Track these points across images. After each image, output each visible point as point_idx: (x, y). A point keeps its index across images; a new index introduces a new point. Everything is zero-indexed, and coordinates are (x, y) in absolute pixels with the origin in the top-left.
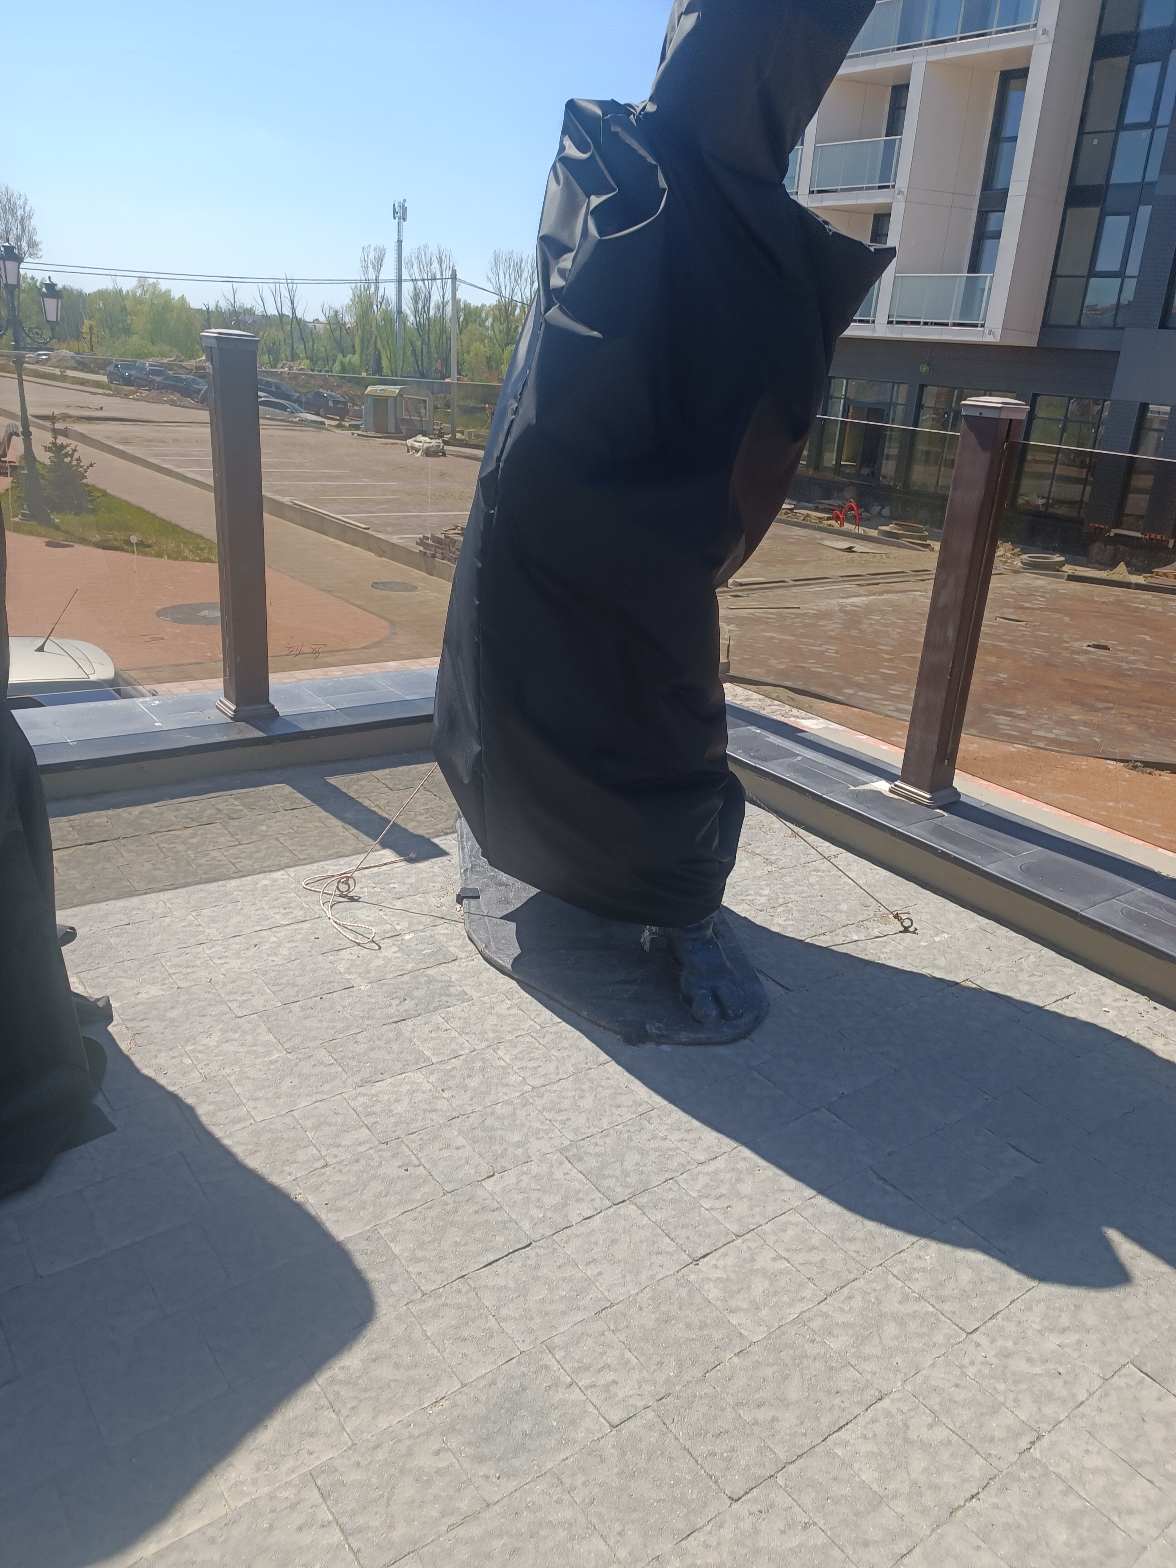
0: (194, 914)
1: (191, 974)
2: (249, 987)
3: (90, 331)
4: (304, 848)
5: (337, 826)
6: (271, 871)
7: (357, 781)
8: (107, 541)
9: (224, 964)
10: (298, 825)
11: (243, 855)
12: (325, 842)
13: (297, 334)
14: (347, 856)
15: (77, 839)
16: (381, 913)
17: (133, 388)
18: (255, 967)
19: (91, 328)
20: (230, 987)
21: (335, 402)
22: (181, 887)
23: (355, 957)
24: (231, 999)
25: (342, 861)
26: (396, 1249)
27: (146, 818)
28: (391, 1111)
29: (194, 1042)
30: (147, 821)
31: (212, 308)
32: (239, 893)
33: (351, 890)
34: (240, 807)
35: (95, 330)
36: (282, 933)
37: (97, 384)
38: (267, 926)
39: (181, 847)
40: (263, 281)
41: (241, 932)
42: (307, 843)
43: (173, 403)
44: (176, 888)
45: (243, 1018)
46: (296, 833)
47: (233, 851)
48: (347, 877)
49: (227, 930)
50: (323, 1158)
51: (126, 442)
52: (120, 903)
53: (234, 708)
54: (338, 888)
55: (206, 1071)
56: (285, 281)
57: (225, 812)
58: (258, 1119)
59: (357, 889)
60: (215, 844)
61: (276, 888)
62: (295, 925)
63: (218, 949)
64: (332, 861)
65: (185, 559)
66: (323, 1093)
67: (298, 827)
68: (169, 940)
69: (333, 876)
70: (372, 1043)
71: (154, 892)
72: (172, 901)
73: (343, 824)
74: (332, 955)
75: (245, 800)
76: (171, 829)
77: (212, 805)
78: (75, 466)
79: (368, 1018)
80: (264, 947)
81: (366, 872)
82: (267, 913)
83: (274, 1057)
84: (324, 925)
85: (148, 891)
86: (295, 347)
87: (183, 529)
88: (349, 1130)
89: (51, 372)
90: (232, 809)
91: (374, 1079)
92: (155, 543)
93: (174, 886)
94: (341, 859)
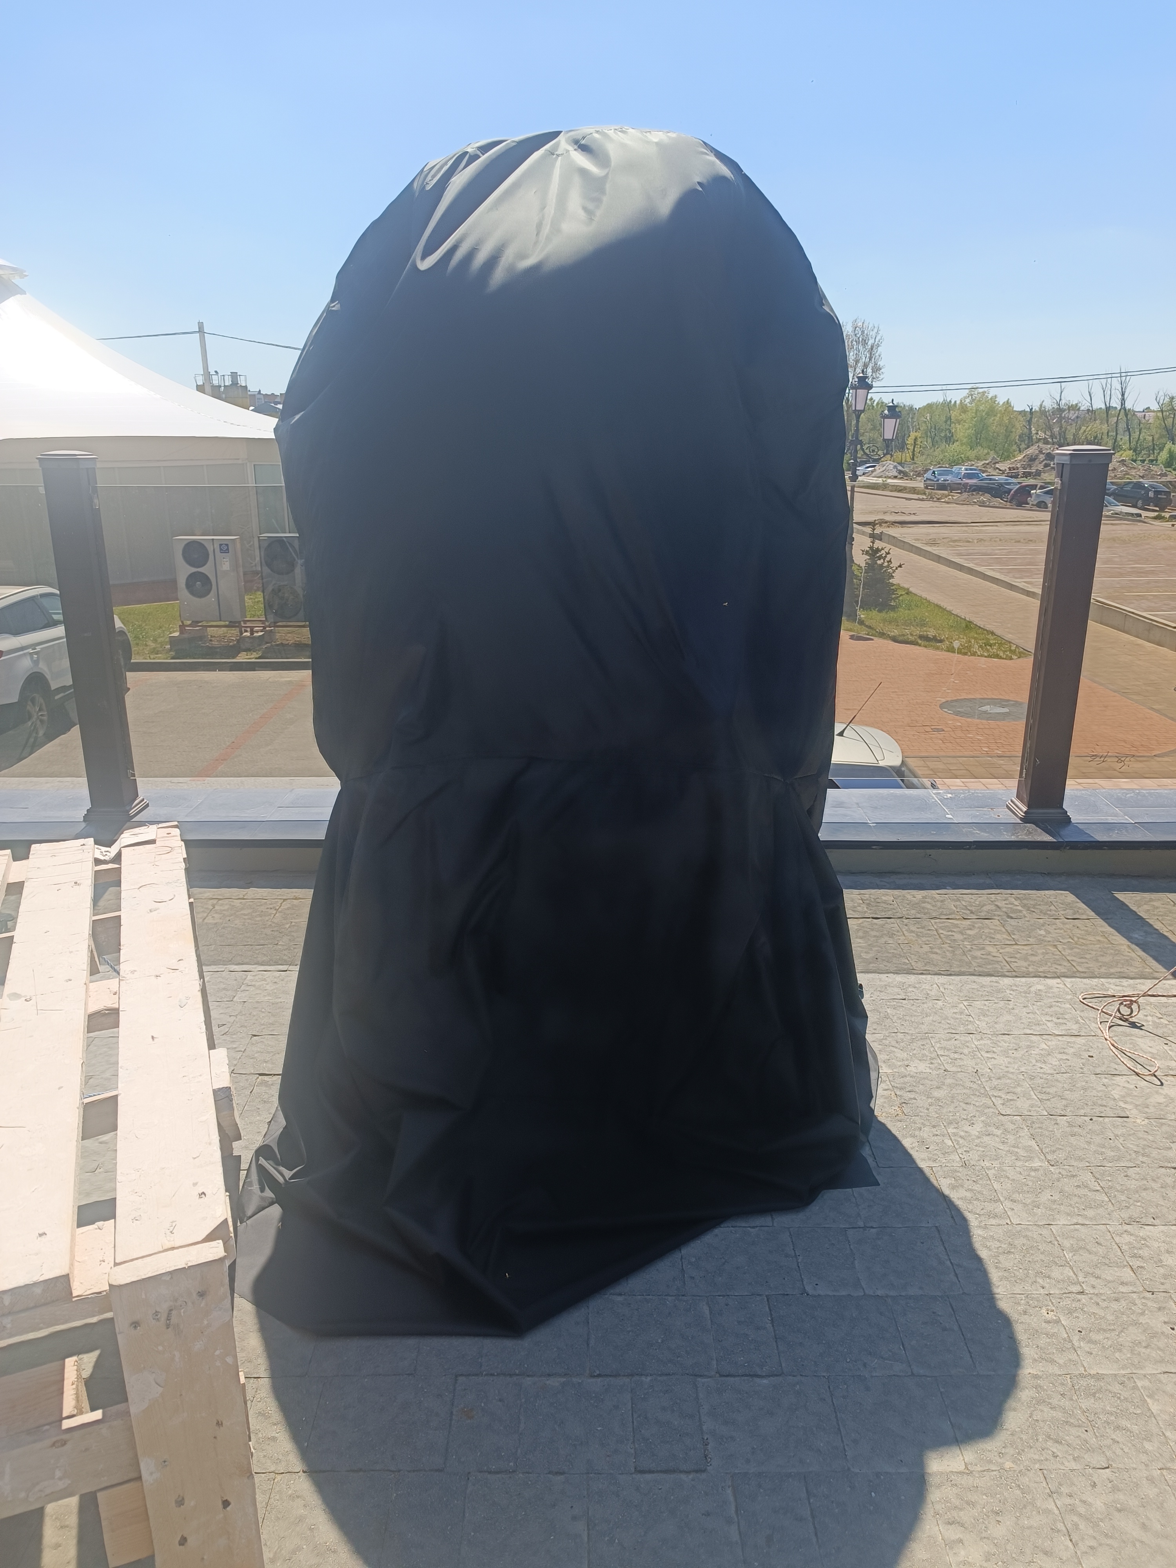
0: (966, 1003)
1: (958, 1061)
2: (1015, 1088)
3: (915, 443)
4: (1083, 960)
5: (1123, 945)
6: (1046, 977)
7: (1150, 901)
8: (904, 635)
9: (991, 1058)
10: (1078, 935)
11: (1018, 956)
12: (1107, 959)
13: (1122, 426)
14: (1132, 979)
15: (865, 912)
16: (1166, 1047)
17: (946, 492)
18: (1023, 1069)
19: (916, 439)
20: (995, 1082)
21: (1157, 493)
22: (954, 975)
23: (1132, 1087)
24: (995, 1094)
25: (1125, 982)
26: (1155, 1408)
27: (928, 903)
28: (1161, 1261)
29: (956, 1126)
30: (929, 906)
31: (1036, 408)
32: (1011, 992)
33: (1133, 1015)
34: (1020, 908)
35: (919, 440)
36: (1053, 1042)
37: (914, 490)
38: (1038, 1031)
39: (958, 937)
40: (1096, 377)
41: (1011, 1031)
42: (1088, 956)
43: (982, 504)
44: (950, 975)
45: (1006, 1117)
46: (1076, 944)
47: (1008, 949)
48: (1131, 1001)
49: (996, 1026)
50: (1079, 1283)
51: (933, 543)
52: (899, 978)
53: (1025, 809)
54: (1119, 1010)
55: (965, 1157)
56: (1119, 375)
57: (1004, 910)
58: (1015, 1221)
59: (1140, 1015)
60: (992, 940)
61: (1050, 995)
62: (1068, 1037)
63: (986, 1042)
64: (1114, 980)
65: (974, 654)
66: (1086, 1217)
67: (1078, 938)
68: (940, 1023)
69: (1114, 996)
70: (1145, 1182)
71: (929, 974)
72: (946, 986)
73: (1130, 944)
74: (1106, 1078)
75: (1025, 902)
76: (950, 917)
77: (992, 901)
78: (885, 567)
79: (1143, 1155)
80: (1033, 1052)
81: (1152, 999)
82: (1039, 1019)
83: (1036, 1165)
84: (1099, 1045)
85: (924, 972)
86: (1119, 439)
87: (976, 625)
88: (1110, 1265)
89: (874, 482)
90: (1011, 908)
91: (1144, 1221)
92: (947, 638)
93: (949, 973)
94: (1124, 980)
